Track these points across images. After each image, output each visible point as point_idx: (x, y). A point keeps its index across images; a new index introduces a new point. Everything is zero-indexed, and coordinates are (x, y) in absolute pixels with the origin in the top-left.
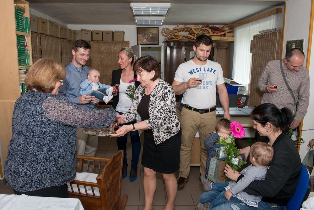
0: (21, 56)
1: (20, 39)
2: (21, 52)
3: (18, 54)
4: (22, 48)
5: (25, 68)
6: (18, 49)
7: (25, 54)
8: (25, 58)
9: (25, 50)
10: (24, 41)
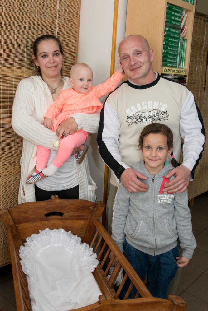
0: (169, 48)
1: (173, 13)
2: (170, 39)
3: (164, 43)
4: (174, 31)
5: (173, 73)
6: (165, 33)
7: (177, 46)
8: (176, 54)
9: (180, 36)
10: (179, 20)
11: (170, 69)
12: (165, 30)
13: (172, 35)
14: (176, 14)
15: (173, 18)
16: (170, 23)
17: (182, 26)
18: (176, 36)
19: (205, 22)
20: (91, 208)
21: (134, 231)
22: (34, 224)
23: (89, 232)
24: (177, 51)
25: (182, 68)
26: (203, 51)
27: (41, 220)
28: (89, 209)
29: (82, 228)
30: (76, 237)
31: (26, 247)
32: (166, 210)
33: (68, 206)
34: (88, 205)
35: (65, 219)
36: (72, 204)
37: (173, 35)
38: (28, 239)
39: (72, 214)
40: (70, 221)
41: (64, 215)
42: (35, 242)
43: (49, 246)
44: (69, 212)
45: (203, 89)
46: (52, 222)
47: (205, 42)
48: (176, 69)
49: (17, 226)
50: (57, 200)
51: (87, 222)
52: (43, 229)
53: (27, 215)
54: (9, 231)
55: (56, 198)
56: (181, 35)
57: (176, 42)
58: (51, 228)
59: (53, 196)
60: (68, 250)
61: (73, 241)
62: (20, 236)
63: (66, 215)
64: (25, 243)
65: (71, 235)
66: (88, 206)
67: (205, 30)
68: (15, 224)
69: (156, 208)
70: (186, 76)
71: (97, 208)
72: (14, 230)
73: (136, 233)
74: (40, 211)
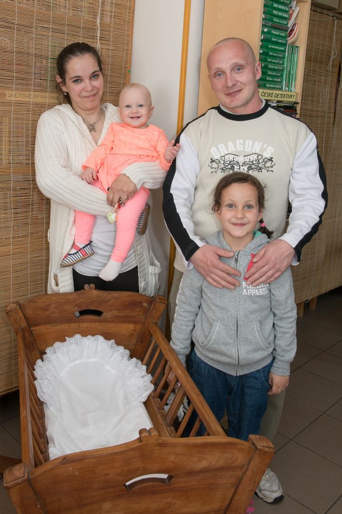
0: (269, 60)
1: (275, 5)
2: (270, 46)
3: (261, 51)
4: (278, 33)
5: (276, 99)
6: (263, 36)
7: (282, 56)
8: (281, 68)
9: (287, 41)
10: (285, 15)
11: (271, 91)
12: (263, 32)
13: (273, 39)
14: (280, 7)
15: (275, 12)
16: (272, 20)
17: (290, 25)
18: (280, 41)
19: (334, 20)
20: (145, 304)
21: (206, 339)
22: (58, 327)
23: (142, 342)
24: (283, 64)
25: (291, 91)
26: (331, 66)
27: (69, 321)
28: (142, 306)
29: (132, 335)
30: (121, 349)
31: (46, 362)
32: (255, 306)
33: (110, 300)
34: (140, 300)
35: (106, 321)
36: (115, 299)
37: (275, 40)
38: (48, 350)
39: (116, 313)
40: (112, 324)
41: (104, 314)
42: (59, 354)
43: (80, 361)
44: (111, 310)
45: (331, 126)
46: (85, 325)
47: (334, 51)
48: (280, 92)
49: (32, 329)
50: (93, 291)
51: (139, 327)
52: (71, 335)
53: (48, 313)
54: (19, 336)
55: (91, 288)
56: (288, 39)
57: (281, 51)
58: (84, 334)
59: (86, 286)
60: (109, 368)
61: (116, 355)
62: (37, 344)
63: (107, 315)
64: (44, 356)
65: (115, 345)
66: (141, 302)
67: (335, 32)
68: (29, 325)
69: (241, 303)
70: (298, 103)
71: (154, 304)
72: (27, 335)
73: (210, 341)
74: (67, 307)
